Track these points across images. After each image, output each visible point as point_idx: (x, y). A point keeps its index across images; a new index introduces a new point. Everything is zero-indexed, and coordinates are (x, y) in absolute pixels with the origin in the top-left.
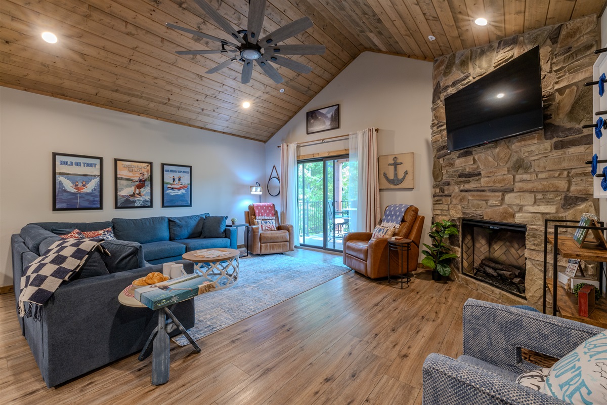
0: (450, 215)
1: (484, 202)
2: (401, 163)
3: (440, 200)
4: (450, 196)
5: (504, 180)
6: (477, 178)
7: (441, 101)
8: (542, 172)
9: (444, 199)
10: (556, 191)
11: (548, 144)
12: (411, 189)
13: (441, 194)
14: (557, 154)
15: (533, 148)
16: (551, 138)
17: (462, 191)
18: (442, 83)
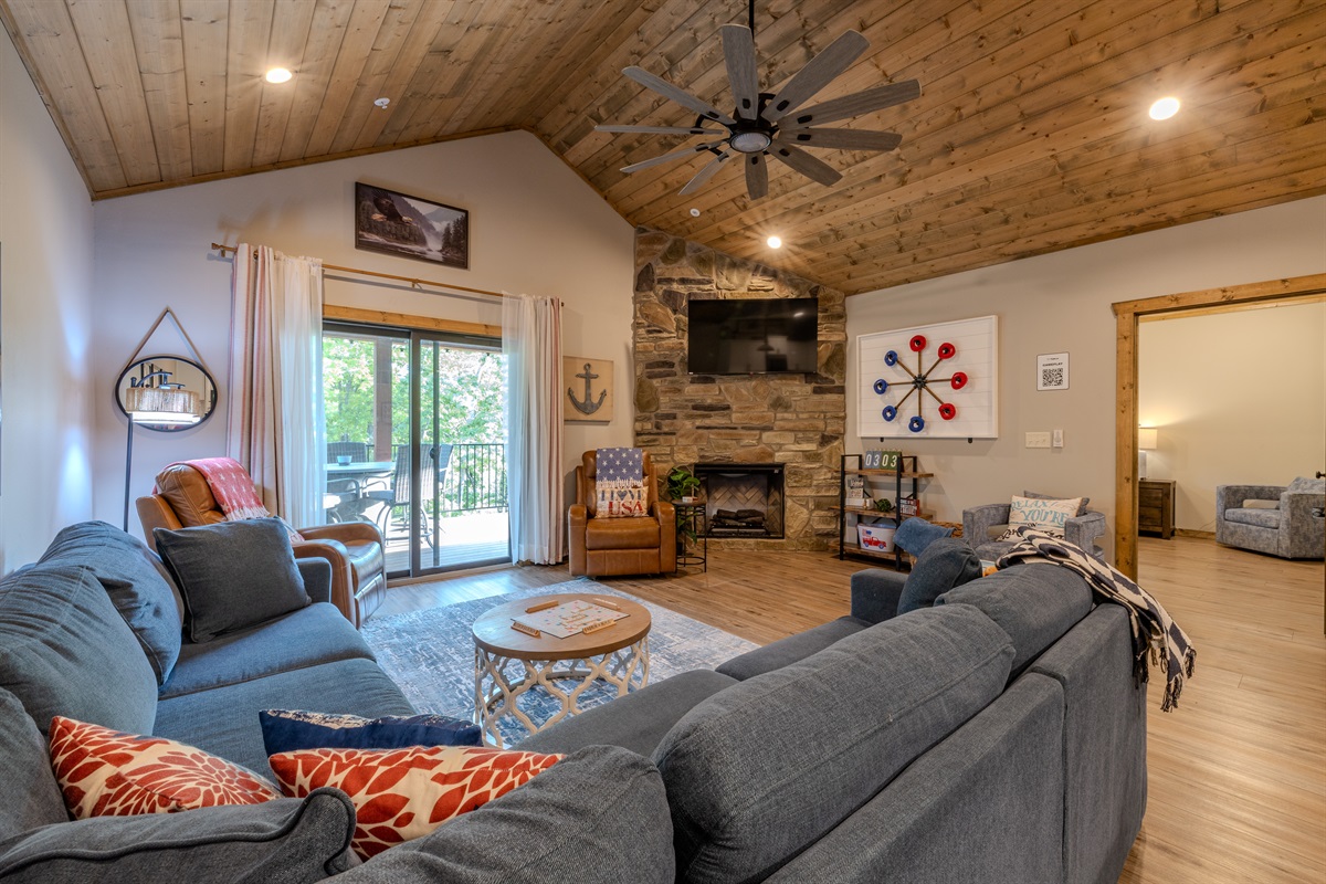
0: (674, 461)
1: (734, 442)
2: (597, 377)
3: (655, 440)
4: (674, 434)
5: (763, 417)
6: (725, 412)
7: (656, 295)
8: (803, 413)
9: (661, 438)
10: (816, 430)
11: (809, 388)
12: (607, 422)
13: (655, 430)
14: (817, 397)
15: (795, 389)
16: (811, 383)
17: (698, 428)
18: (660, 270)
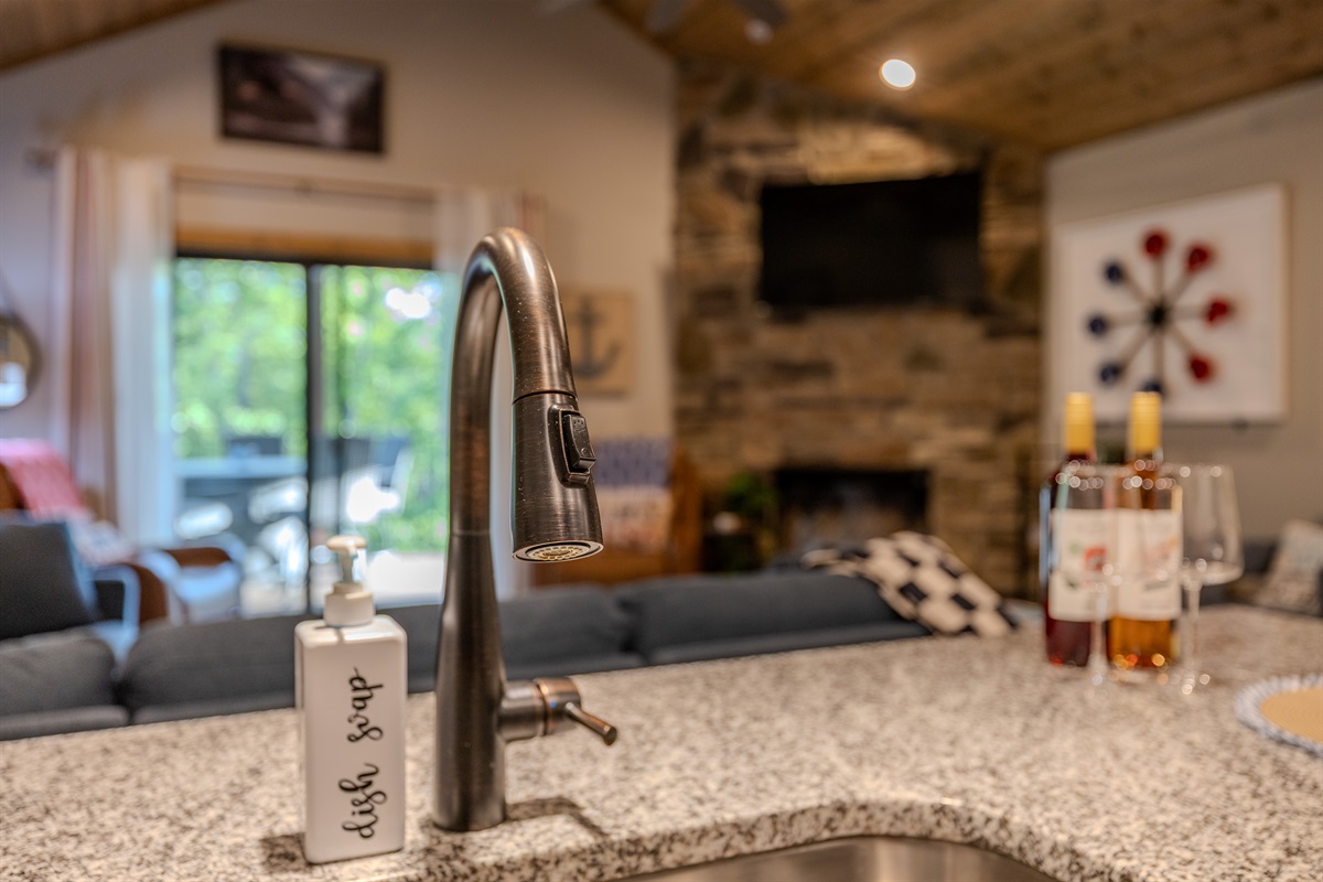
1: (842, 428)
4: (741, 414)
5: (890, 382)
6: (825, 375)
7: (709, 176)
10: (989, 404)
12: (623, 394)
14: (990, 346)
18: (716, 131)
